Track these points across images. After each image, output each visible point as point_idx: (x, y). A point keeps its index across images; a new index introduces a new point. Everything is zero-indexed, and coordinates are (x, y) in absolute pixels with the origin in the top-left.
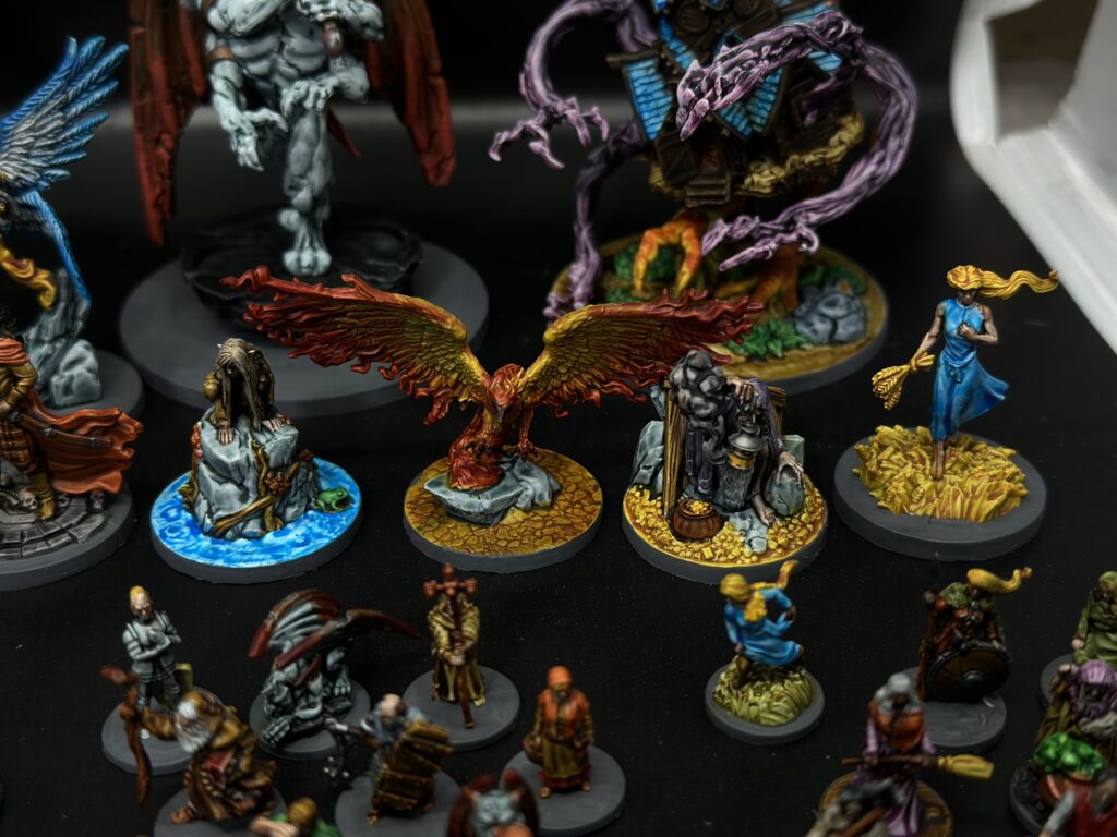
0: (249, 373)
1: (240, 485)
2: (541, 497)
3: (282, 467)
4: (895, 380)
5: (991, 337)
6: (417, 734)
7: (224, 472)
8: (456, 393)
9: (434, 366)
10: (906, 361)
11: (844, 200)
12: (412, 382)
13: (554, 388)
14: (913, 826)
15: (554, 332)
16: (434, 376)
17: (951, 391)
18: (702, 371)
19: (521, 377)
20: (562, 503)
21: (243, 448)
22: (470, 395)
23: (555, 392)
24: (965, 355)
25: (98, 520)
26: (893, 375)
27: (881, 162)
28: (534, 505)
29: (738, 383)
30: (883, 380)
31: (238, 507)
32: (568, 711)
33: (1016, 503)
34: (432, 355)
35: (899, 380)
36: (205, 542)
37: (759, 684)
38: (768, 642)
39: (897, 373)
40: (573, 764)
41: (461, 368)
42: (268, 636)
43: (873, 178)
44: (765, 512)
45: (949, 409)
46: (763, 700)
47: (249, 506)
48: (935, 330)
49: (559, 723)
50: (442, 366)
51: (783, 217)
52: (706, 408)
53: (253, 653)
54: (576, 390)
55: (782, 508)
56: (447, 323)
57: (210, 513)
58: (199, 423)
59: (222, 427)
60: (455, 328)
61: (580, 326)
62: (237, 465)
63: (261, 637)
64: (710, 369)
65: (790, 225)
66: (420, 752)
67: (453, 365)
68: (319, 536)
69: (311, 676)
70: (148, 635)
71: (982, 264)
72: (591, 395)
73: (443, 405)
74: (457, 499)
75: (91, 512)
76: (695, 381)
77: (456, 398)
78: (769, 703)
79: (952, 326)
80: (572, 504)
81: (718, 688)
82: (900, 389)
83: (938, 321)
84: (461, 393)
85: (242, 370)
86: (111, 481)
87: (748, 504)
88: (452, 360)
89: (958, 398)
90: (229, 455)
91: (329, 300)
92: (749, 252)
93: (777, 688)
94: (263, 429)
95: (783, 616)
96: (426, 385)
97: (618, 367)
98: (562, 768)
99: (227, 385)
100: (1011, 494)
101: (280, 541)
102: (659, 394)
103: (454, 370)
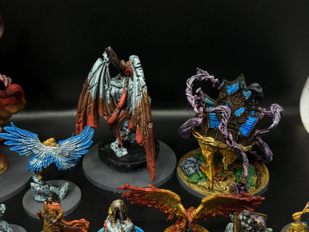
0: (121, 210)
4: (299, 216)
8: (176, 213)
9: (170, 206)
10: (302, 210)
12: (163, 209)
13: (203, 213)
15: (205, 200)
16: (170, 208)
18: (248, 217)
19: (195, 211)
21: (118, 229)
22: (179, 214)
23: (203, 214)
26: (299, 215)
29: (258, 221)
30: (296, 216)
34: (170, 203)
35: (300, 216)
39: (300, 214)
50: (172, 206)
52: (249, 228)
54: (209, 213)
56: (175, 197)
58: (106, 221)
59: (113, 222)
60: (178, 198)
61: (212, 199)
64: (250, 216)
67: (175, 206)
72: (213, 215)
73: (172, 216)
76: (246, 220)
77: (175, 214)
82: (300, 218)
84: (177, 213)
85: (120, 209)
88: (176, 205)
90: (115, 231)
94: (124, 223)
96: (167, 210)
99: (115, 212)
102: (232, 215)
103: (176, 207)
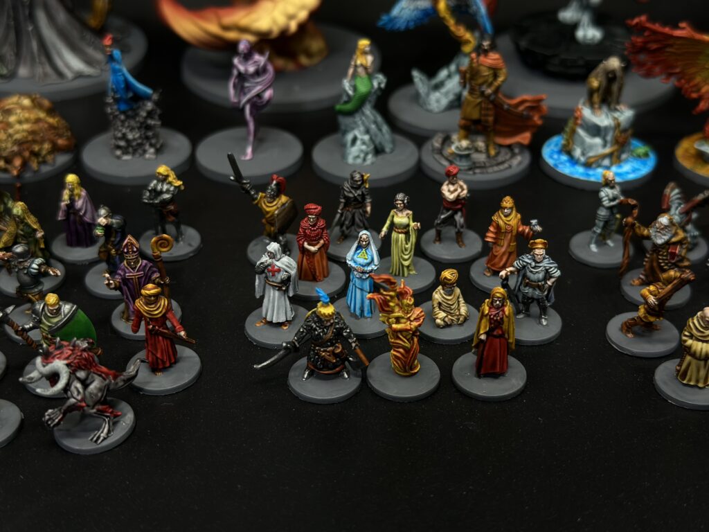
1: (604, 139)
3: (625, 131)
7: (595, 131)
12: (690, 89)
25: (519, 158)
31: (600, 151)
36: (580, 169)
42: (668, 200)
47: (608, 150)
57: (583, 154)
59: (595, 107)
63: (666, 199)
68: (638, 170)
69: (687, 222)
70: (613, 194)
75: (513, 155)
86: (525, 138)
91: (672, 37)
96: (698, 91)
101: (620, 170)
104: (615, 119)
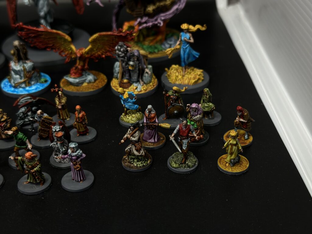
0: (21, 49)
1: (20, 76)
2: (92, 80)
3: (30, 72)
5: (192, 41)
6: (45, 118)
7: (17, 72)
11: (170, 14)
12: (61, 53)
14: (156, 140)
15: (91, 39)
16: (66, 51)
17: (184, 54)
18: (122, 47)
19: (84, 50)
20: (97, 82)
21: (21, 67)
22: (74, 56)
23: (94, 55)
24: (186, 45)
27: (179, 5)
28: (90, 82)
30: (168, 51)
31: (20, 81)
32: (80, 115)
33: (200, 81)
34: (65, 46)
35: (171, 51)
36: (13, 89)
37: (130, 115)
38: (130, 104)
40: (83, 128)
41: (71, 49)
42: (18, 102)
43: (177, 9)
44: (142, 83)
45: (184, 58)
46: (130, 118)
47: (22, 80)
48: (180, 40)
49: (78, 118)
50: (68, 49)
51: (155, 18)
52: (122, 55)
53: (14, 105)
54: (99, 55)
55: (146, 82)
57: (14, 82)
59: (16, 62)
60: (68, 38)
61: (96, 38)
62: (19, 71)
63: (16, 102)
65: (156, 20)
66: (46, 122)
68: (39, 88)
69: (28, 111)
71: (189, 23)
72: (103, 56)
73: (69, 58)
74: (71, 80)
76: (120, 49)
78: (131, 118)
79: (183, 38)
80: (99, 82)
81: (121, 116)
82: (172, 54)
83: (180, 37)
85: (19, 48)
87: (138, 81)
88: (69, 47)
89: (186, 56)
90: (17, 68)
91: (38, 31)
92: (145, 25)
93: (134, 115)
94: (26, 63)
95: (134, 99)
97: (108, 49)
98: (81, 129)
99: (16, 52)
100: (199, 79)
101: (30, 89)
104: (23, 67)
